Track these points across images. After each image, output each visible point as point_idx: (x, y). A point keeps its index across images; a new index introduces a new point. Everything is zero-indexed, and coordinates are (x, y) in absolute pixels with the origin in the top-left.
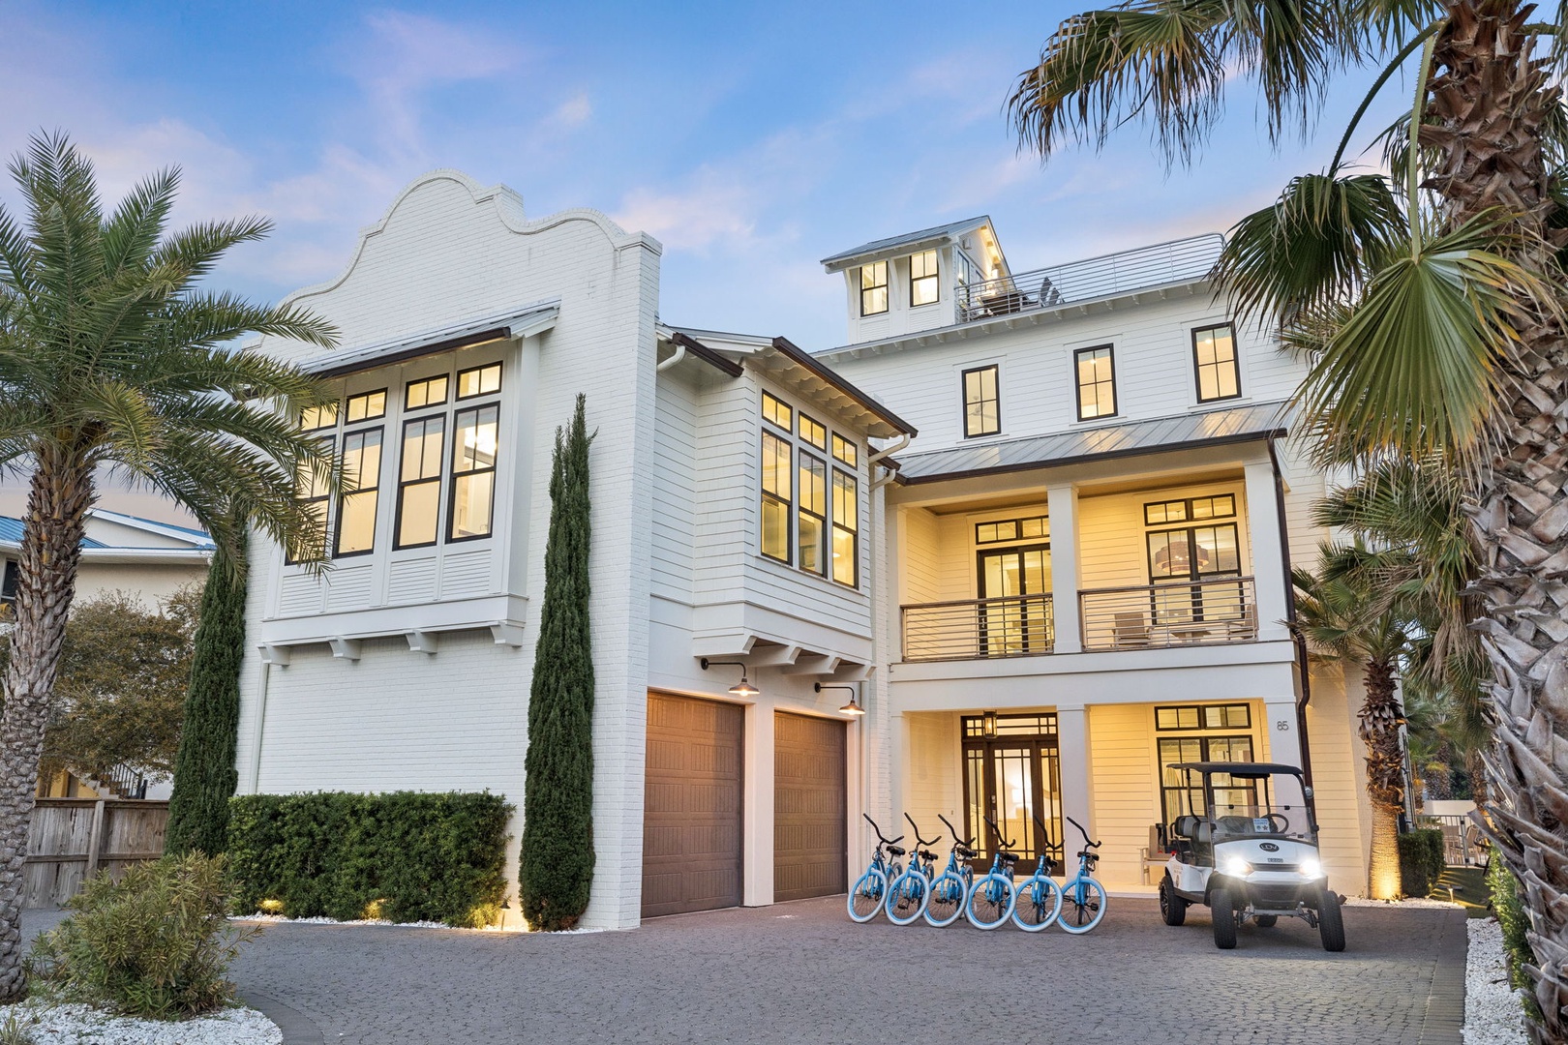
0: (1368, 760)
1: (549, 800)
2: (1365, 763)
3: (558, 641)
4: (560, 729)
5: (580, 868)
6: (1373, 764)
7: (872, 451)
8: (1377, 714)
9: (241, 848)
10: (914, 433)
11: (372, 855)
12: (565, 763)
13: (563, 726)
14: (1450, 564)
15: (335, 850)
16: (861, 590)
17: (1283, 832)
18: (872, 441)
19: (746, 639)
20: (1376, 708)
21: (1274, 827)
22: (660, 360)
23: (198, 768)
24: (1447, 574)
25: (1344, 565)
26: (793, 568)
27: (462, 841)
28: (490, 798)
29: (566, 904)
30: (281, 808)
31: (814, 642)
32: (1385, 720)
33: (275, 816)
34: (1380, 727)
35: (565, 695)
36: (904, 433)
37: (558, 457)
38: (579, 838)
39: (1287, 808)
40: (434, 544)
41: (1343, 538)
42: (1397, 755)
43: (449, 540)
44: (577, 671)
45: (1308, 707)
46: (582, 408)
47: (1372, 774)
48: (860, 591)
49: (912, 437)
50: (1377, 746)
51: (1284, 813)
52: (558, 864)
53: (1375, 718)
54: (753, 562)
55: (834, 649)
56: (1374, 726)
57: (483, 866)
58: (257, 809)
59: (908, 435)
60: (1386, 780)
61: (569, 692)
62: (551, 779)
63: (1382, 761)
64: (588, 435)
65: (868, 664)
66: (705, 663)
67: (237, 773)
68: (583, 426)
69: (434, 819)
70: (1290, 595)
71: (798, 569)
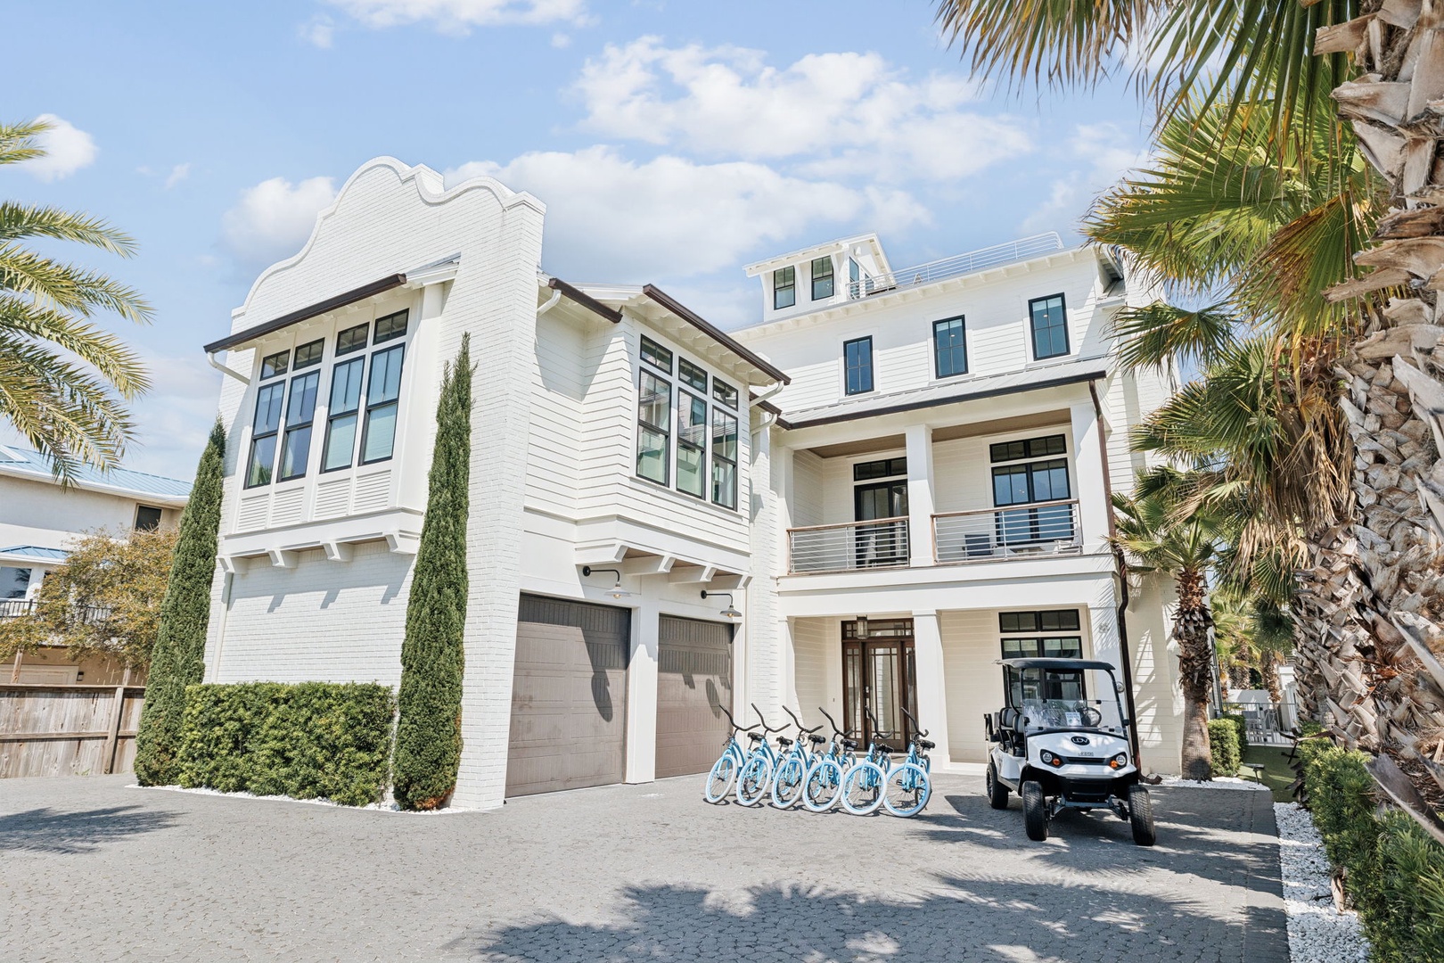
0: (1180, 657)
1: (416, 691)
2: (1178, 660)
3: (431, 548)
4: (428, 626)
5: (445, 753)
6: (1185, 660)
7: (753, 397)
8: (1188, 617)
9: (191, 730)
10: (787, 381)
11: (283, 739)
12: (432, 657)
13: (433, 624)
14: (1260, 444)
15: (258, 733)
16: (740, 512)
17: (1095, 725)
18: (753, 389)
19: (616, 549)
20: (1187, 612)
21: (1086, 720)
22: (540, 303)
23: (167, 661)
24: (1257, 455)
25: (1156, 484)
26: (670, 489)
27: (349, 728)
28: (377, 688)
29: (429, 786)
30: (222, 695)
31: (689, 552)
32: (1195, 622)
33: (218, 702)
34: (1191, 628)
35: (436, 595)
36: (779, 380)
37: (446, 388)
38: (444, 726)
39: (1099, 702)
40: (349, 467)
41: (1155, 460)
42: (1207, 654)
43: (362, 462)
44: (448, 575)
45: (1127, 611)
46: (467, 343)
47: (1184, 670)
48: (738, 513)
49: (785, 384)
50: (1188, 645)
51: (1097, 707)
52: (422, 750)
53: (1186, 620)
54: (627, 482)
55: (711, 560)
56: (1186, 627)
57: (369, 750)
58: (205, 696)
59: (782, 382)
60: (1196, 674)
61: (439, 592)
62: (419, 671)
63: (1193, 658)
64: (472, 366)
65: (745, 575)
66: (586, 571)
67: (204, 666)
68: (467, 361)
69: (330, 706)
70: (1111, 516)
71: (675, 490)
